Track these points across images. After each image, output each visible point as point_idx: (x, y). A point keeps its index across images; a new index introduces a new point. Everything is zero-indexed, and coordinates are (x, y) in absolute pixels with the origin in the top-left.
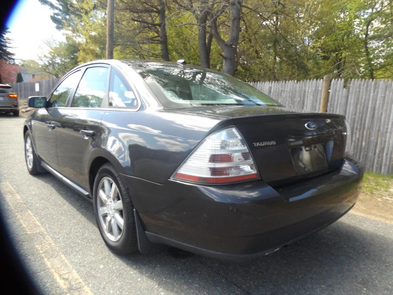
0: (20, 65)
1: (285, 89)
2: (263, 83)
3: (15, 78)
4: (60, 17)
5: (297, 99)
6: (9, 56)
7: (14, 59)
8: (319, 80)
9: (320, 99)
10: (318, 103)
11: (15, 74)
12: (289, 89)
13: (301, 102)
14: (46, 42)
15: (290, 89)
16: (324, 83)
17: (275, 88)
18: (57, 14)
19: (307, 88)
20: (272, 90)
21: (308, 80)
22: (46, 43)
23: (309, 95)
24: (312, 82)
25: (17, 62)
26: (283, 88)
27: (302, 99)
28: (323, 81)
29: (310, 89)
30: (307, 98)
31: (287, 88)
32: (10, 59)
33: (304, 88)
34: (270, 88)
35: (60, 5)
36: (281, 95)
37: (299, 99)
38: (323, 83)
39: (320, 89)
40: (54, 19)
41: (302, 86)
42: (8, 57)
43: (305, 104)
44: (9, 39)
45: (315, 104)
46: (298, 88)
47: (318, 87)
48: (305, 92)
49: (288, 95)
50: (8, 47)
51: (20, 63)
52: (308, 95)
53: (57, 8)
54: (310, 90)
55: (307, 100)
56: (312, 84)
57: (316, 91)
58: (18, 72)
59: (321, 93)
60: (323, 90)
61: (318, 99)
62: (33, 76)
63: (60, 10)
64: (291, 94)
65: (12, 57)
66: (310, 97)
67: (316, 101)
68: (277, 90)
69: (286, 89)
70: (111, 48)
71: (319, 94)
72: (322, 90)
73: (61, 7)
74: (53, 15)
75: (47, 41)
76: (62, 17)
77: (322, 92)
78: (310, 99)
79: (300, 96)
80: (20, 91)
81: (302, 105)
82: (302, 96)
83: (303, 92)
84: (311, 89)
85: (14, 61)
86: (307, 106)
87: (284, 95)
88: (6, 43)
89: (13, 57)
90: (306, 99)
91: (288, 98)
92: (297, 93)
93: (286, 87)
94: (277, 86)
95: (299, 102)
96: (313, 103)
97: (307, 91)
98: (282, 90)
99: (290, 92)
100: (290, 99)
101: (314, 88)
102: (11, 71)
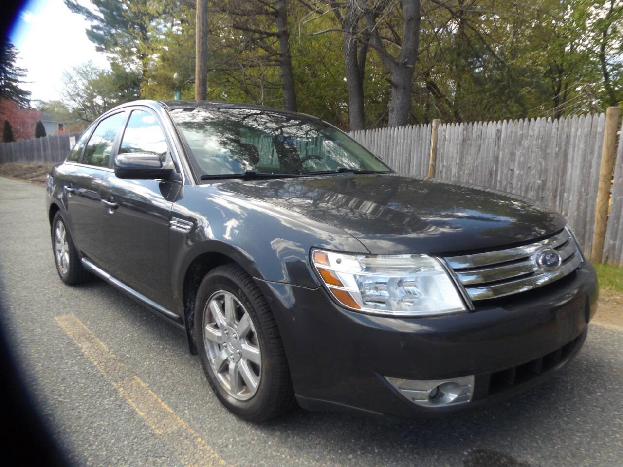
0: (37, 110)
1: (528, 133)
2: (485, 123)
3: (32, 130)
4: (101, 32)
5: (553, 149)
6: (21, 96)
7: (28, 101)
8: (596, 115)
9: (600, 148)
10: (596, 154)
11: (33, 124)
12: (536, 133)
13: (561, 155)
14: (81, 71)
15: (539, 132)
16: (607, 119)
17: (509, 132)
18: (98, 28)
19: (573, 130)
20: (502, 136)
21: (575, 116)
22: (80, 73)
23: (577, 140)
24: (582, 119)
25: (33, 105)
26: (525, 132)
27: (563, 149)
28: (605, 115)
29: (580, 130)
30: (574, 148)
31: (534, 131)
32: (23, 100)
33: (566, 130)
34: (499, 132)
35: (102, 11)
36: (520, 144)
37: (557, 149)
38: (605, 120)
39: (599, 130)
40: (92, 35)
41: (563, 128)
42: (19, 97)
43: (570, 157)
44: (20, 70)
45: (589, 157)
46: (554, 130)
47: (596, 127)
48: (568, 136)
49: (535, 142)
50: (19, 82)
51: (38, 107)
52: (575, 141)
53: (96, 18)
54: (579, 133)
55: (574, 151)
56: (582, 122)
57: (592, 135)
58: (38, 121)
59: (603, 138)
60: (605, 133)
61: (596, 148)
62: (61, 126)
63: (102, 21)
64: (540, 141)
65: (26, 98)
66: (579, 145)
67: (592, 152)
68: (513, 134)
69: (531, 133)
70: (202, 74)
71: (597, 139)
72: (603, 131)
73: (102, 16)
74: (90, 28)
75: (83, 71)
76: (105, 33)
77: (603, 135)
78: (578, 148)
79: (559, 145)
80: (45, 150)
81: (562, 160)
82: (563, 143)
83: (564, 137)
84: (581, 132)
85: (29, 104)
86: (573, 160)
87: (526, 143)
88: (16, 75)
89: (28, 97)
90: (571, 150)
91: (534, 148)
92: (554, 140)
93: (530, 129)
94: (512, 128)
95: (557, 155)
96: (584, 156)
97: (573, 133)
98: (522, 134)
99: (538, 137)
100: (539, 149)
101: (586, 130)
102: (26, 120)
